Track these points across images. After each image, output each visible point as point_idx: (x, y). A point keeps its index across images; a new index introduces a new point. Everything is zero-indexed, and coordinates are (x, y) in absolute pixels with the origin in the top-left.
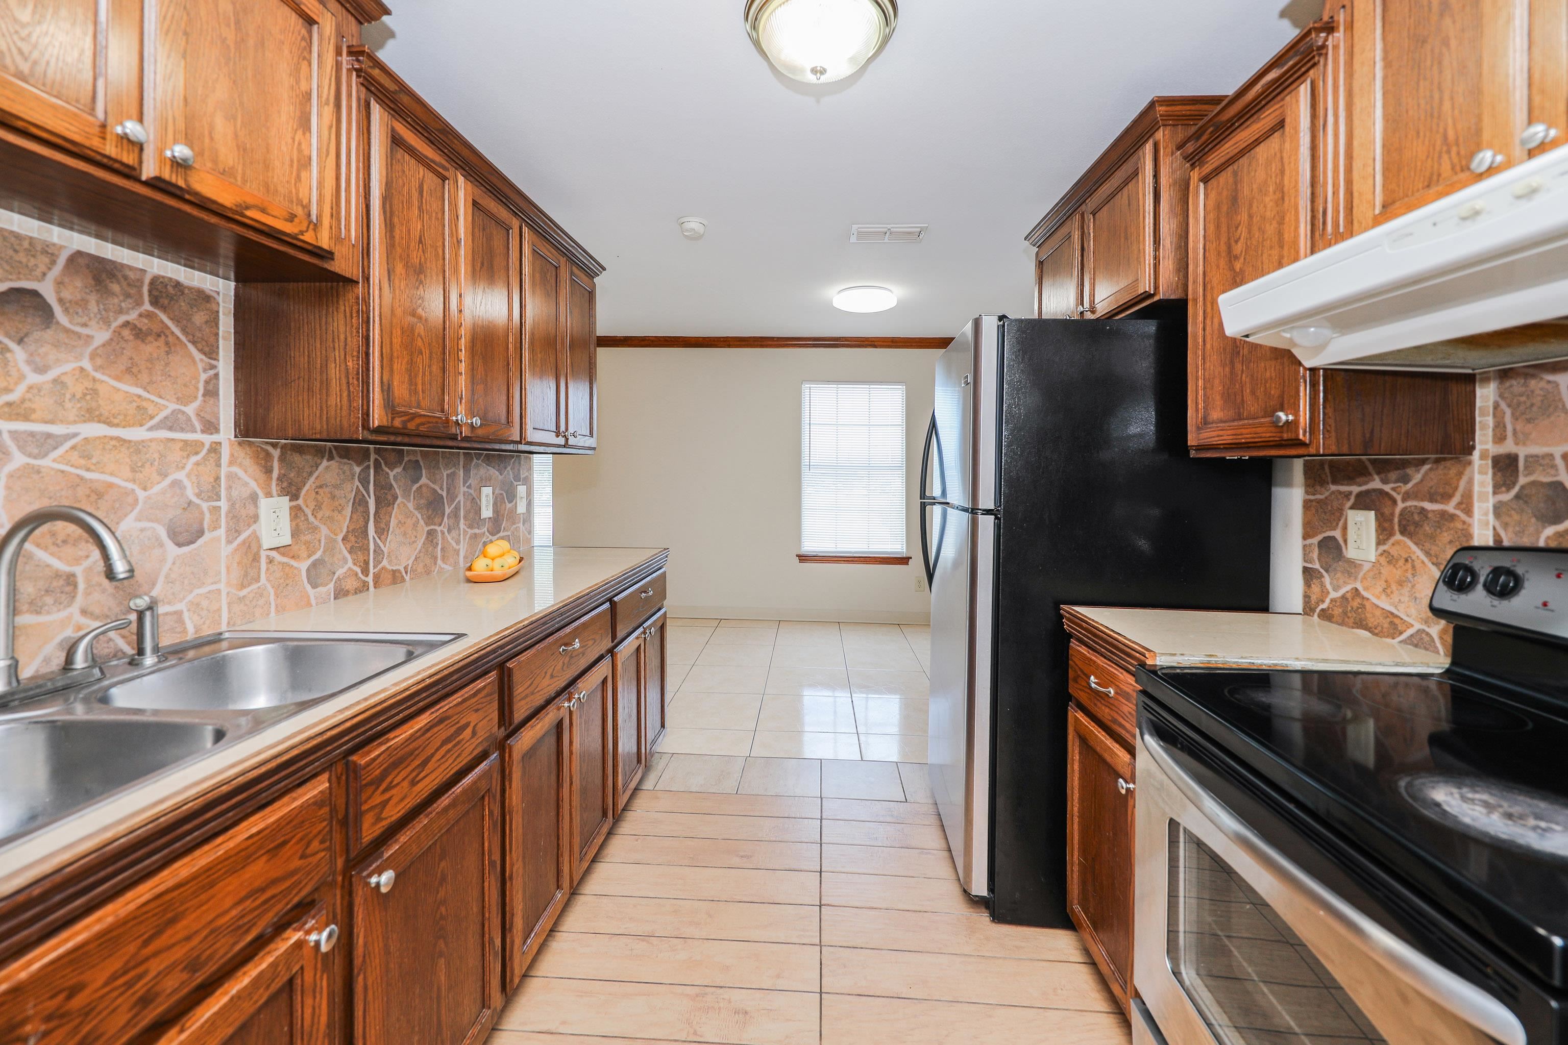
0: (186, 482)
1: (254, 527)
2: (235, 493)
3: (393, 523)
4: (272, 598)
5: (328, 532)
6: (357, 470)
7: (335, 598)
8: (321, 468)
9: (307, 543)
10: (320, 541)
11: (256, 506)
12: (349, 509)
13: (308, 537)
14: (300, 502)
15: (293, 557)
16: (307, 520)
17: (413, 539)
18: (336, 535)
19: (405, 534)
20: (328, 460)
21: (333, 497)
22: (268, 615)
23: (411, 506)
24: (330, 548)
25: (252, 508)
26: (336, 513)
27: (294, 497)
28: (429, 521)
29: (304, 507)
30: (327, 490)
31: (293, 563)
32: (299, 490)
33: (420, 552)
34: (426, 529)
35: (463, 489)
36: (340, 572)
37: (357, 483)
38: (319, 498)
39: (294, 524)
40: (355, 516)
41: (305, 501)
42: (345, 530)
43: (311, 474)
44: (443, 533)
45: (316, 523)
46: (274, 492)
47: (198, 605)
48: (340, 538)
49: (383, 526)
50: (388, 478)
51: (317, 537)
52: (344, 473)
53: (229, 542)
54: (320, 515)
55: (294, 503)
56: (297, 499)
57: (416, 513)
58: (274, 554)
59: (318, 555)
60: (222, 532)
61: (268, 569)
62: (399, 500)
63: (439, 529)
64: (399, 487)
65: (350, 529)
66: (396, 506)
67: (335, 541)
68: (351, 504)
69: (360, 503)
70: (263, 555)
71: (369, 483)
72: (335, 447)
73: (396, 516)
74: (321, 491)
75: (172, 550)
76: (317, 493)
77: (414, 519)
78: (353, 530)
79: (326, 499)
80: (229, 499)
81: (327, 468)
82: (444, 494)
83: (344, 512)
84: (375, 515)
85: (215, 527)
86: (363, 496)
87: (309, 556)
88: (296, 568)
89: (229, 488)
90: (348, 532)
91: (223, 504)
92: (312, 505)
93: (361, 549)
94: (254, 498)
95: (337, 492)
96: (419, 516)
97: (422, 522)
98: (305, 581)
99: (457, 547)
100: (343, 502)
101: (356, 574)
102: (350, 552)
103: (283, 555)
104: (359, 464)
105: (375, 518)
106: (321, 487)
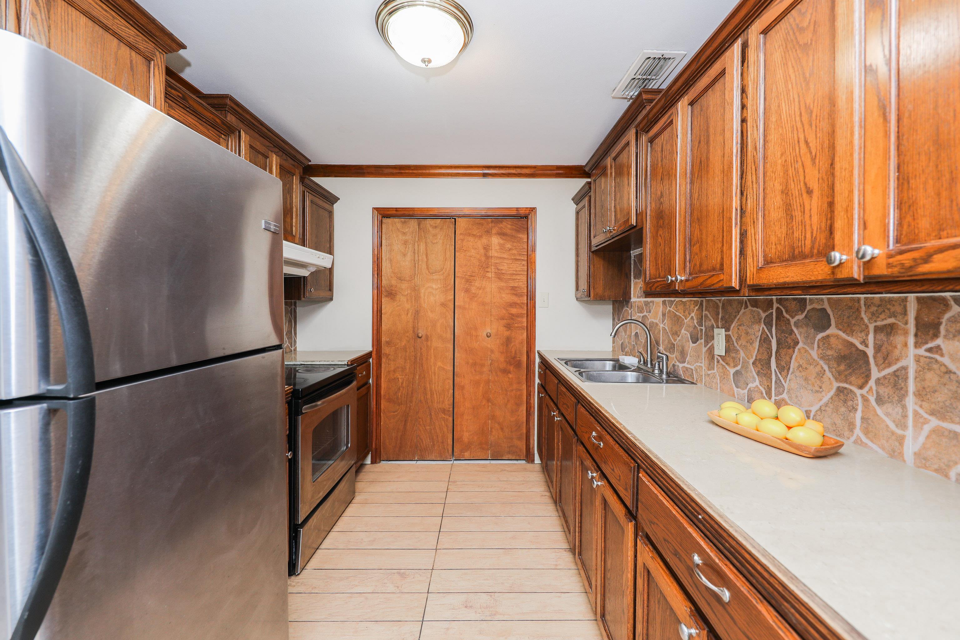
0: (695, 318)
1: (712, 342)
2: (707, 324)
3: (793, 365)
4: (719, 381)
5: (744, 356)
6: (763, 315)
7: (748, 402)
8: (741, 313)
9: (734, 358)
10: (739, 359)
11: (713, 332)
12: (758, 343)
13: (734, 355)
14: (730, 333)
15: (727, 364)
16: (734, 344)
17: (817, 388)
18: (749, 359)
19: (806, 379)
20: (745, 309)
21: (747, 333)
22: (717, 389)
23: (814, 354)
24: (745, 366)
25: (712, 333)
26: (749, 344)
27: (727, 330)
28: (839, 376)
29: (732, 336)
30: (744, 328)
31: (727, 366)
32: (730, 326)
33: (826, 405)
34: (836, 385)
35: (912, 351)
36: (751, 385)
37: (763, 325)
38: (740, 332)
39: (727, 345)
40: (761, 350)
41: (733, 333)
42: (754, 357)
43: (735, 317)
44: (865, 399)
45: (738, 348)
46: (720, 327)
47: (697, 370)
48: (751, 361)
49: (783, 363)
50: (789, 323)
51: (738, 356)
52: (754, 318)
53: (705, 346)
54: (740, 343)
55: (727, 333)
56: (729, 331)
57: (822, 363)
58: (719, 358)
59: (739, 368)
60: (703, 341)
61: (717, 365)
62: (801, 345)
63: (858, 392)
64: (800, 334)
65: (758, 358)
66: (796, 350)
67: (748, 362)
68: (758, 340)
69: (765, 341)
70: (716, 357)
71: (772, 326)
72: (748, 299)
73: (796, 359)
74: (740, 328)
75: (692, 345)
76: (738, 329)
77: (818, 369)
78: (760, 359)
79: (743, 334)
80: (705, 327)
81: (744, 313)
82: (870, 352)
83: (754, 345)
84: (776, 353)
85: (701, 339)
86: (767, 335)
87: (734, 367)
88: (728, 370)
89: (705, 321)
90: (756, 359)
91: (703, 328)
92: (736, 336)
93: (765, 375)
94: (713, 327)
95: (749, 330)
96: (826, 368)
97: (828, 374)
98: (732, 380)
99: (899, 432)
100: (753, 337)
101: (762, 393)
102: (758, 375)
103: (723, 360)
104: (765, 311)
105: (776, 356)
106: (740, 325)
